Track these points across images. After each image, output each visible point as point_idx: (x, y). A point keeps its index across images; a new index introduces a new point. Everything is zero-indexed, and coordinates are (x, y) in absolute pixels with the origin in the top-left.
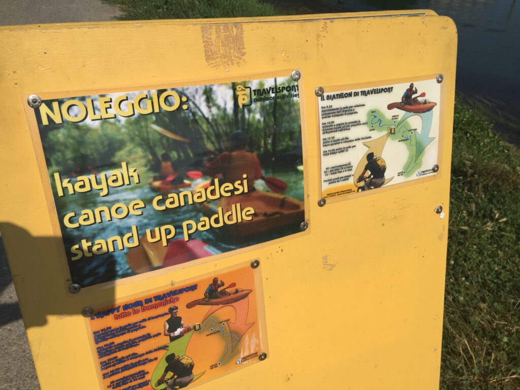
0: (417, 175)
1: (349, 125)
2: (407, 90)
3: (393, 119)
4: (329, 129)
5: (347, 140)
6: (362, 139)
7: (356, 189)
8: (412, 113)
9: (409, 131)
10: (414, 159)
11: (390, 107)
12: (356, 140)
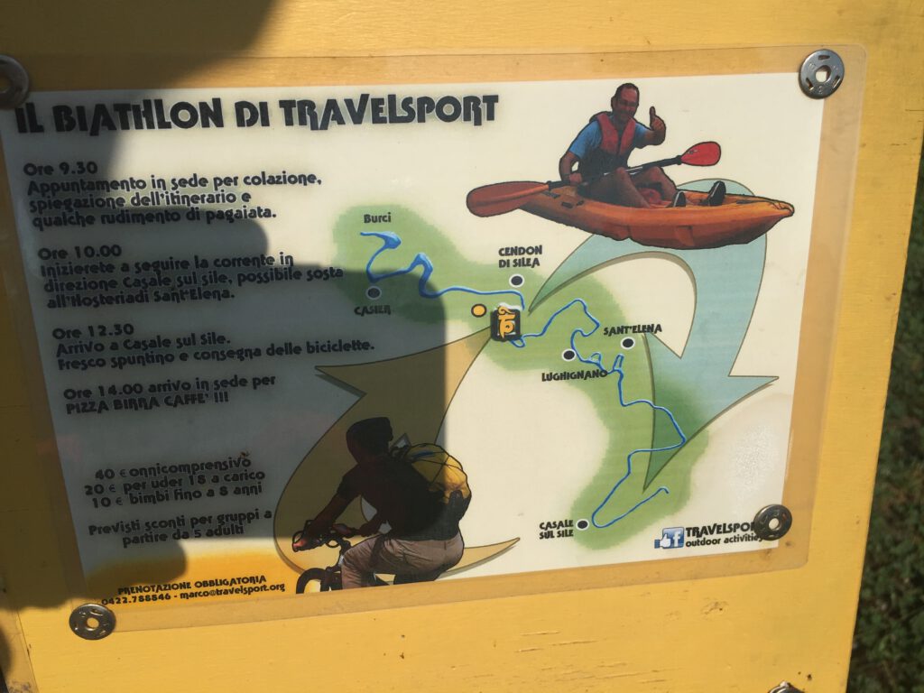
0: (657, 544)
1: (221, 271)
2: (594, 119)
3: (503, 264)
4: (94, 285)
5: (218, 347)
6: (311, 349)
7: (292, 579)
8: (629, 245)
9: (611, 332)
10: (640, 467)
11: (486, 201)
12: (273, 351)
